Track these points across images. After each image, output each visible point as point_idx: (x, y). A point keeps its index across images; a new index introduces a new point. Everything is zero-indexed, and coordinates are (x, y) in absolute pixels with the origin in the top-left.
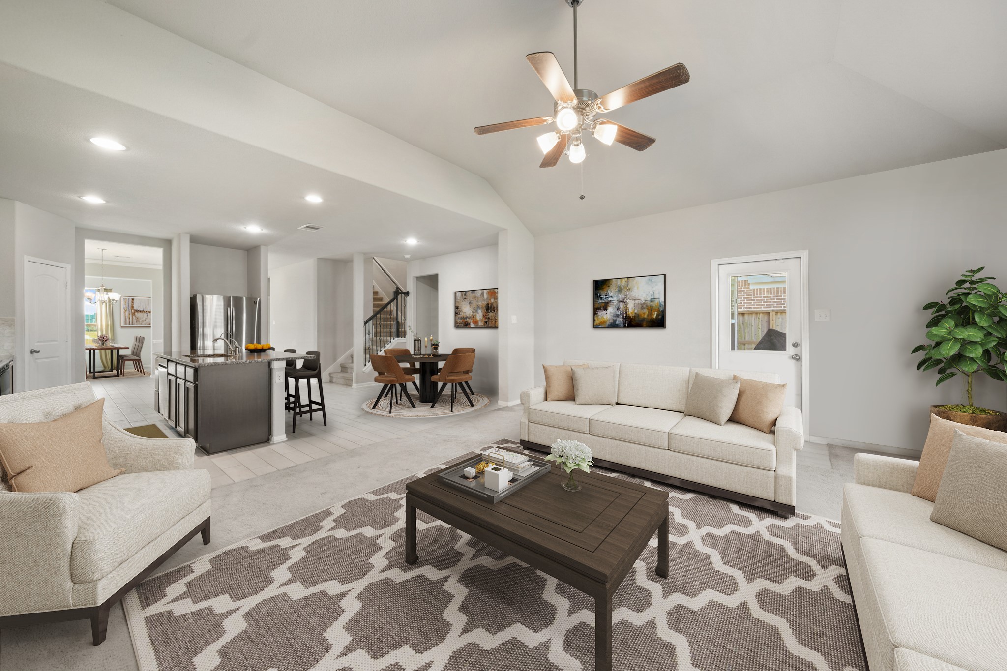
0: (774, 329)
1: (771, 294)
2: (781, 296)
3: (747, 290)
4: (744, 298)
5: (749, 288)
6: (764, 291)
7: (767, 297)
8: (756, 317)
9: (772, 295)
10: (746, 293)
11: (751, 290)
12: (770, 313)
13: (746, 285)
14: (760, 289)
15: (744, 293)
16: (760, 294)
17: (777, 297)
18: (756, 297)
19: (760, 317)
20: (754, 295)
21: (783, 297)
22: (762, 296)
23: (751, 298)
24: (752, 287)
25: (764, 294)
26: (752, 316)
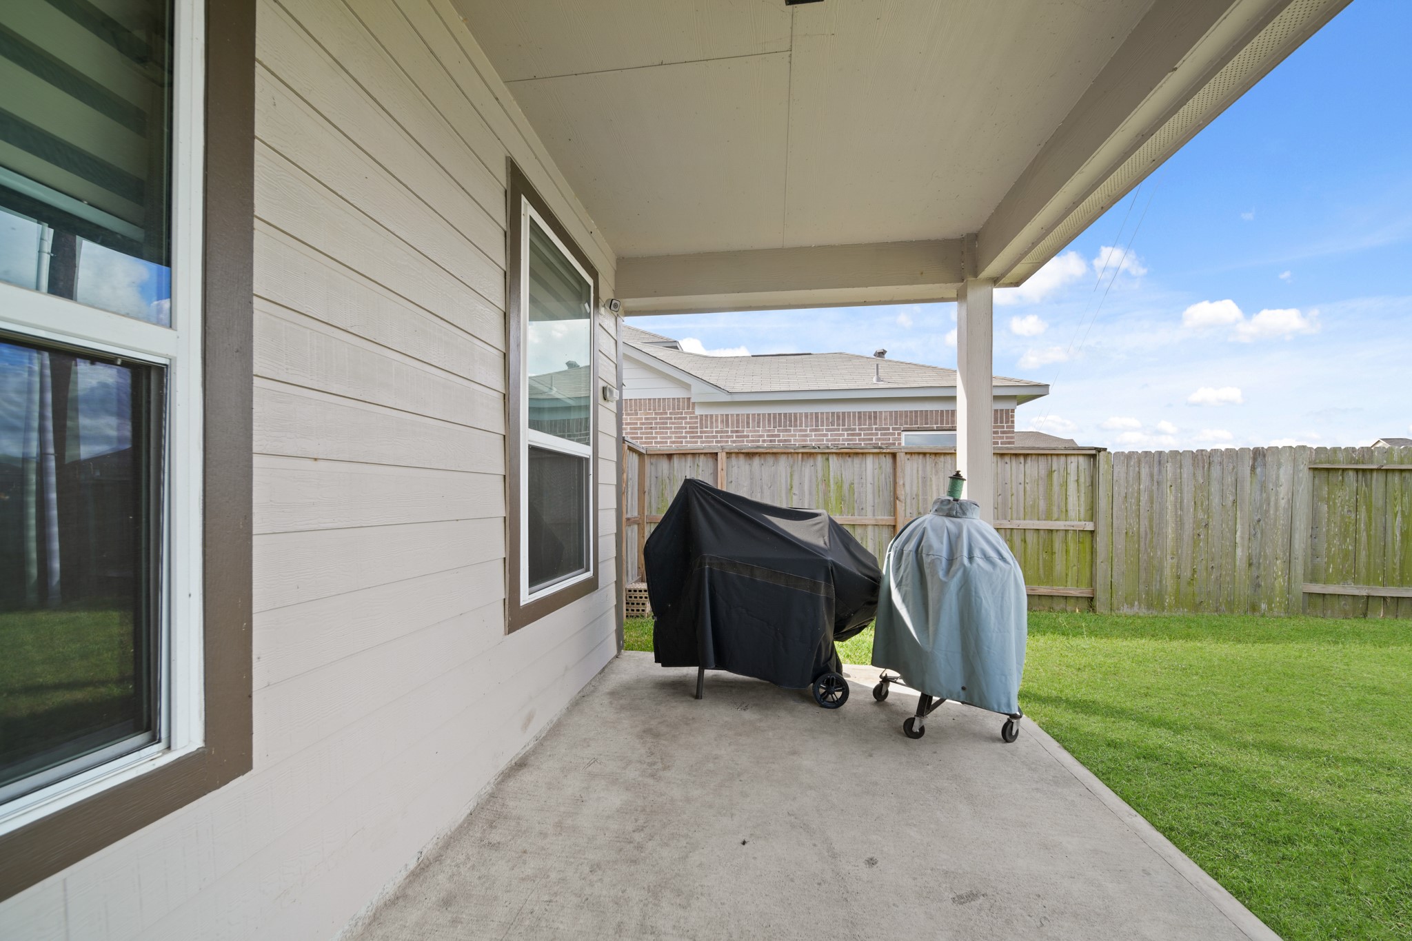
0: (724, 489)
1: (727, 426)
2: (743, 431)
3: (691, 418)
4: (686, 432)
5: (694, 413)
6: (717, 420)
7: (722, 432)
8: (694, 463)
9: (730, 429)
10: (689, 423)
11: (697, 417)
12: (717, 453)
13: (688, 408)
14: (712, 416)
15: (686, 423)
16: (712, 427)
17: (737, 432)
18: (705, 432)
19: (701, 464)
20: (701, 428)
21: (745, 434)
22: (714, 430)
23: (697, 432)
24: (699, 411)
25: (717, 427)
26: (686, 461)
